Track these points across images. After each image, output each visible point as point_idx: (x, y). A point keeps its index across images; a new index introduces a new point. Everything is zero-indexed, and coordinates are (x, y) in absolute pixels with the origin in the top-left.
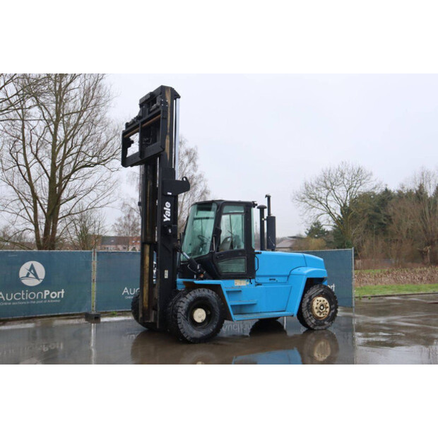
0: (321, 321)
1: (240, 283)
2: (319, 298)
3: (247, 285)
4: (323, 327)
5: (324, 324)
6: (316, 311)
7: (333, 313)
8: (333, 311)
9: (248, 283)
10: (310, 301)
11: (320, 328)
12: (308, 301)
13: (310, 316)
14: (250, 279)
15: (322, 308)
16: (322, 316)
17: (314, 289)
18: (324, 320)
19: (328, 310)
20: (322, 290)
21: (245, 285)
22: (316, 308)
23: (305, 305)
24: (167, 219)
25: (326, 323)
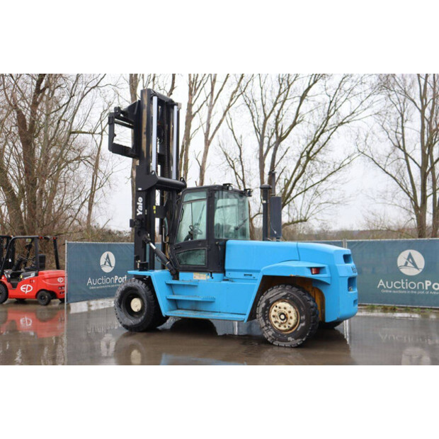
0: (283, 335)
1: (200, 277)
2: (280, 304)
3: (207, 280)
4: (287, 344)
5: (287, 341)
6: (273, 320)
7: (302, 327)
8: (303, 324)
9: (209, 277)
10: (266, 306)
11: (282, 344)
12: (263, 305)
13: (267, 325)
14: (211, 273)
15: (283, 317)
16: (282, 328)
17: (274, 290)
18: (289, 335)
19: (292, 322)
20: (284, 293)
21: (205, 279)
22: (274, 316)
23: (260, 310)
24: (140, 213)
25: (290, 339)
